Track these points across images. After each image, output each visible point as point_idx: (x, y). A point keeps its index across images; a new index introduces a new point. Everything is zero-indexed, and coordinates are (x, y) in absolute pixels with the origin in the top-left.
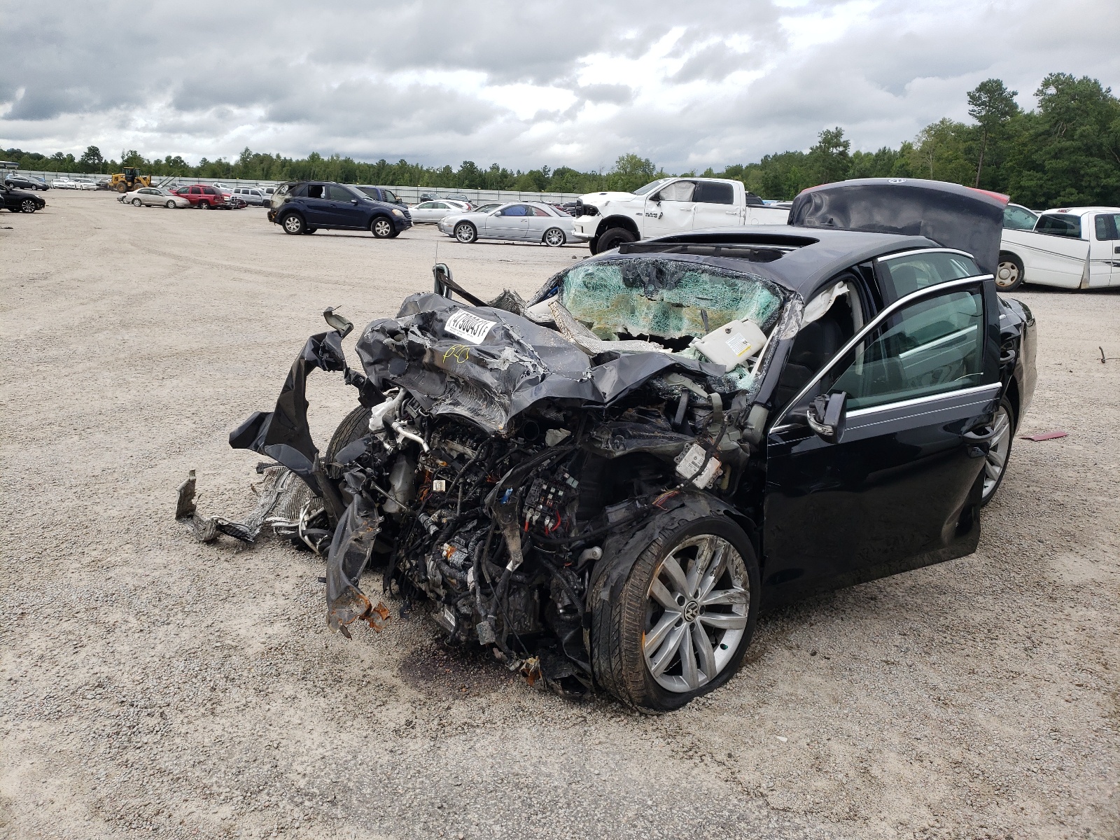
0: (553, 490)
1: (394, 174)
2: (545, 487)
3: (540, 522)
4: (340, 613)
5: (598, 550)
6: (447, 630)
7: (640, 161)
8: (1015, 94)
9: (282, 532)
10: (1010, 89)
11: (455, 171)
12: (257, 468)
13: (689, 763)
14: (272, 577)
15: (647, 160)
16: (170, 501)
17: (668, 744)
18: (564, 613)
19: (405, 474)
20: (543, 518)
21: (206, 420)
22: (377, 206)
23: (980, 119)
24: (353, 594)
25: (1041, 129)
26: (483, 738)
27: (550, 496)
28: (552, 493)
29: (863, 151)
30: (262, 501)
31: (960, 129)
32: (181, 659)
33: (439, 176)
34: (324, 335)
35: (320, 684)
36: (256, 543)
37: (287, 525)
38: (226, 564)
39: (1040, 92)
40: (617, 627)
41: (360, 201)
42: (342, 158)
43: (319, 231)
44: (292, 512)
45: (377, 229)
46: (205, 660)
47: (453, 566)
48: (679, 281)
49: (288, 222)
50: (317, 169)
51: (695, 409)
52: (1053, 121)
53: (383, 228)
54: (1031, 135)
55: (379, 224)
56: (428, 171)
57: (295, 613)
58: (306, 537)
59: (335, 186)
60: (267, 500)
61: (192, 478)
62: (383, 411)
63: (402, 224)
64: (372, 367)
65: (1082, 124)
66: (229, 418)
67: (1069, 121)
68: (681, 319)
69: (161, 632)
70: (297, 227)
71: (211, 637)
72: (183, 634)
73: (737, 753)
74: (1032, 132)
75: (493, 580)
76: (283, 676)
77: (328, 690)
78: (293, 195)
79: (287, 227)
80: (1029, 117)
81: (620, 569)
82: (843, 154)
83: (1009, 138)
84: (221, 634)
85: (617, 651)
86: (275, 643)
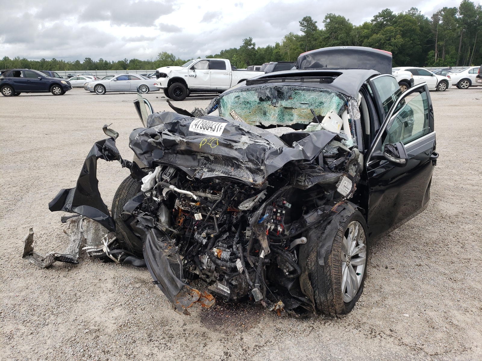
0: (279, 211)
1: (50, 65)
2: (275, 210)
3: (276, 230)
4: (182, 302)
5: (304, 239)
6: (221, 294)
7: (168, 55)
8: (316, 22)
9: (93, 254)
10: (314, 21)
11: (82, 62)
12: (62, 220)
13: (377, 340)
14: (97, 281)
15: (172, 54)
16: (10, 247)
17: (360, 331)
18: (289, 274)
19: (165, 212)
20: (276, 226)
21: (9, 197)
22: (53, 79)
23: (305, 32)
24: (187, 289)
25: (327, 36)
26: (271, 352)
27: (279, 215)
28: (279, 213)
29: (261, 47)
30: (72, 238)
31: (297, 37)
32: (68, 346)
33: (74, 65)
34: (103, 142)
35: (162, 341)
36: (78, 263)
37: (96, 250)
38: (64, 279)
39: (324, 21)
40: (329, 278)
41: (43, 78)
42: (21, 58)
43: (22, 94)
44: (97, 242)
45: (54, 91)
46: (84, 343)
47: (224, 260)
48: (290, 96)
49: (4, 90)
50: (8, 65)
51: (326, 158)
52: (330, 33)
53: (57, 90)
54: (323, 38)
55: (55, 88)
56: (68, 63)
57: (122, 300)
58: (111, 255)
59: (27, 71)
60: (76, 237)
61: (31, 233)
62: (149, 180)
63: (67, 88)
64: (143, 156)
65: (340, 34)
66: (22, 194)
67: (336, 32)
68: (292, 115)
69: (45, 330)
70: (10, 92)
71: (80, 327)
72: (60, 329)
73: (393, 328)
74: (323, 37)
75: (254, 264)
76: (138, 342)
77: (169, 344)
78: (5, 76)
79: (4, 93)
80: (321, 31)
81: (325, 248)
82: (253, 48)
83: (316, 40)
84: (86, 324)
85: (331, 290)
86: (121, 322)
